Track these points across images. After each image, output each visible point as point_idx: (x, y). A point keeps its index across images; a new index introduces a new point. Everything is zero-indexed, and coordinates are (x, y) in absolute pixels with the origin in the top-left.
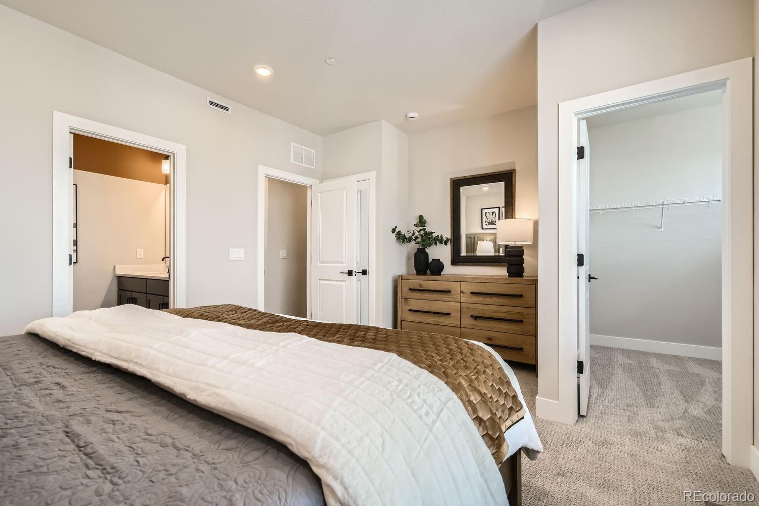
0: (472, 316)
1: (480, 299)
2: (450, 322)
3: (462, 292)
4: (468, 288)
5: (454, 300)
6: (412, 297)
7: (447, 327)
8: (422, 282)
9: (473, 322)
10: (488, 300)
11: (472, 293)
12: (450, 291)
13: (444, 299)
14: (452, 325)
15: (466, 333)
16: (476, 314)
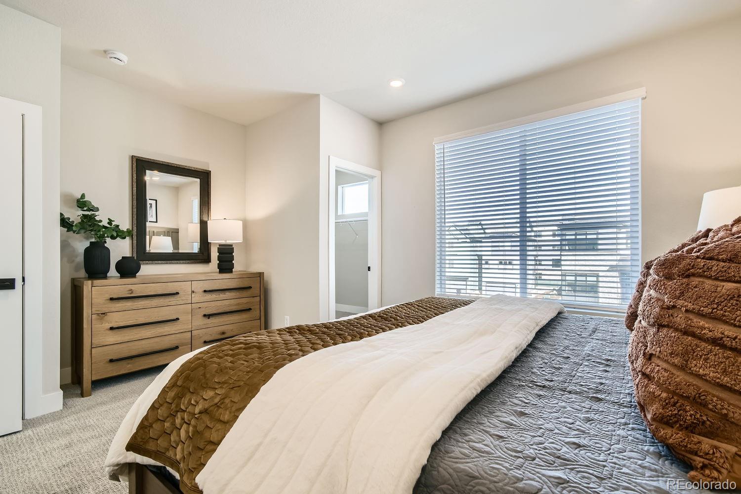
0: (205, 315)
1: (214, 296)
2: (178, 328)
3: (193, 292)
4: (199, 287)
5: (184, 302)
6: (113, 310)
7: (173, 336)
8: (133, 287)
9: (207, 321)
10: (222, 296)
11: (205, 291)
12: (177, 293)
13: (169, 304)
14: (182, 331)
15: (199, 334)
16: (208, 312)
